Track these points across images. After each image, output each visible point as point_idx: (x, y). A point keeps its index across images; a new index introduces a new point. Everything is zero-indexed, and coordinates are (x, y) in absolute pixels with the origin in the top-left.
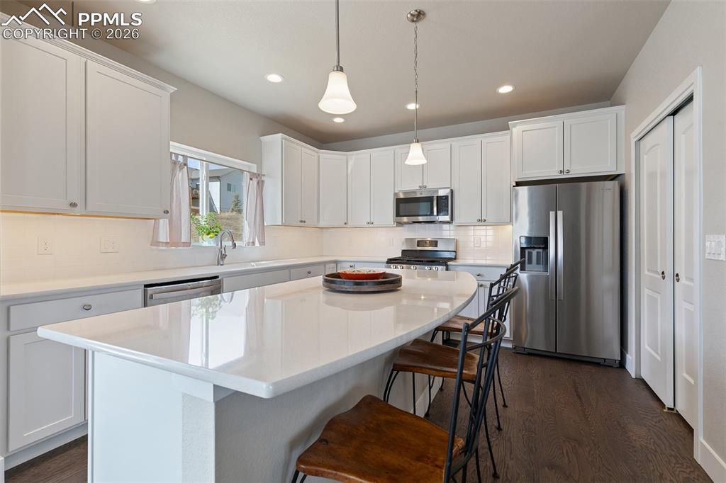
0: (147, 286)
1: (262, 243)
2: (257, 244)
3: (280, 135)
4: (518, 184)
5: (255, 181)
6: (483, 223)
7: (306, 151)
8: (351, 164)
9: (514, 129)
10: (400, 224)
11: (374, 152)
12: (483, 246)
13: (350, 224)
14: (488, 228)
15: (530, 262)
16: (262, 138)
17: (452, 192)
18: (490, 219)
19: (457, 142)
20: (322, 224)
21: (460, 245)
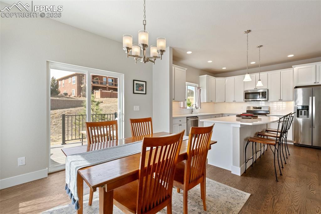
0: (187, 117)
1: (201, 108)
2: (199, 108)
3: (206, 75)
4: (296, 87)
5: (199, 90)
6: (281, 101)
7: (212, 79)
8: (226, 81)
9: (294, 68)
10: (246, 101)
11: (236, 77)
12: (281, 109)
13: (226, 101)
14: (283, 102)
15: (301, 114)
16: (200, 76)
17: (268, 90)
18: (284, 99)
19: (270, 73)
20: (217, 101)
21: (271, 108)
